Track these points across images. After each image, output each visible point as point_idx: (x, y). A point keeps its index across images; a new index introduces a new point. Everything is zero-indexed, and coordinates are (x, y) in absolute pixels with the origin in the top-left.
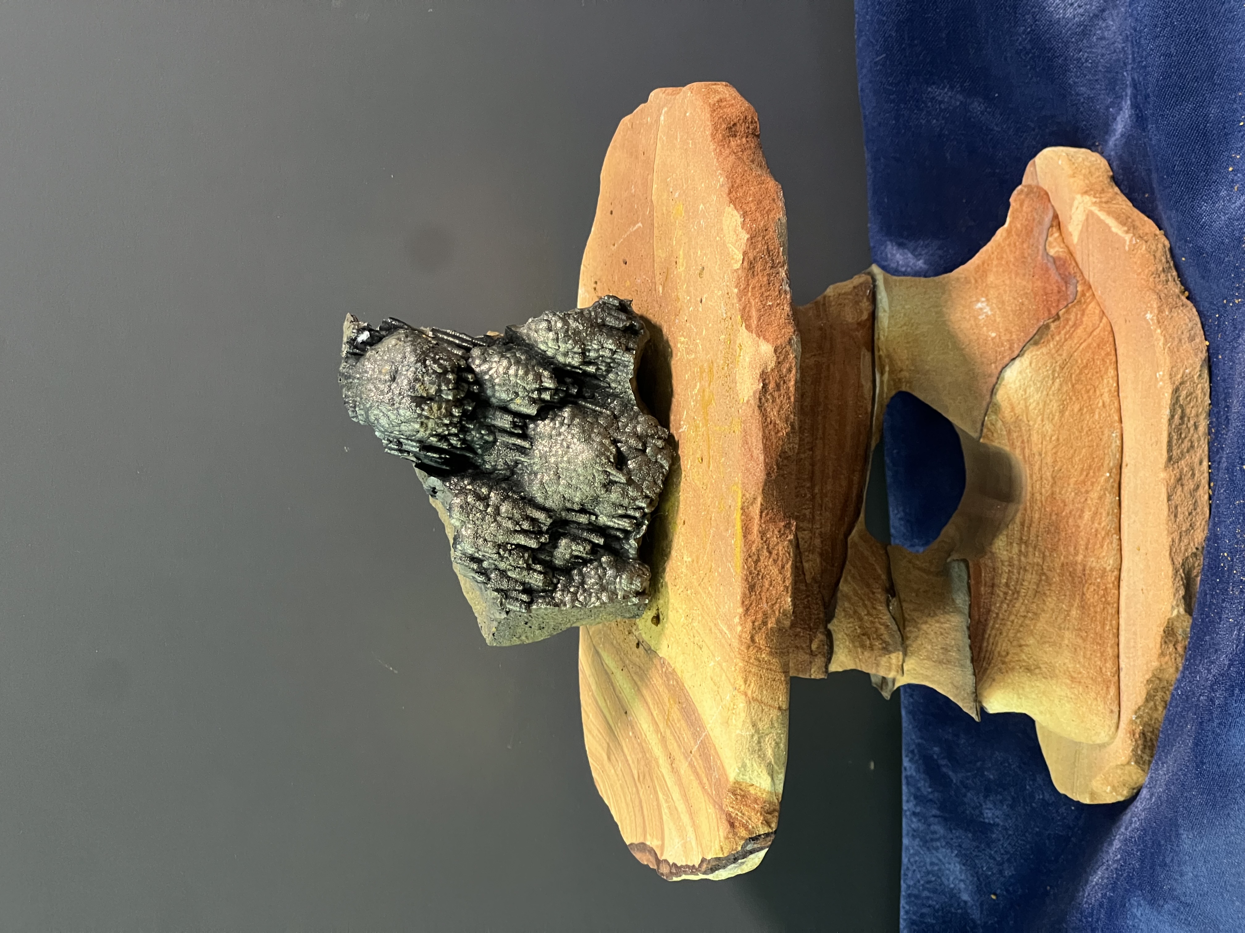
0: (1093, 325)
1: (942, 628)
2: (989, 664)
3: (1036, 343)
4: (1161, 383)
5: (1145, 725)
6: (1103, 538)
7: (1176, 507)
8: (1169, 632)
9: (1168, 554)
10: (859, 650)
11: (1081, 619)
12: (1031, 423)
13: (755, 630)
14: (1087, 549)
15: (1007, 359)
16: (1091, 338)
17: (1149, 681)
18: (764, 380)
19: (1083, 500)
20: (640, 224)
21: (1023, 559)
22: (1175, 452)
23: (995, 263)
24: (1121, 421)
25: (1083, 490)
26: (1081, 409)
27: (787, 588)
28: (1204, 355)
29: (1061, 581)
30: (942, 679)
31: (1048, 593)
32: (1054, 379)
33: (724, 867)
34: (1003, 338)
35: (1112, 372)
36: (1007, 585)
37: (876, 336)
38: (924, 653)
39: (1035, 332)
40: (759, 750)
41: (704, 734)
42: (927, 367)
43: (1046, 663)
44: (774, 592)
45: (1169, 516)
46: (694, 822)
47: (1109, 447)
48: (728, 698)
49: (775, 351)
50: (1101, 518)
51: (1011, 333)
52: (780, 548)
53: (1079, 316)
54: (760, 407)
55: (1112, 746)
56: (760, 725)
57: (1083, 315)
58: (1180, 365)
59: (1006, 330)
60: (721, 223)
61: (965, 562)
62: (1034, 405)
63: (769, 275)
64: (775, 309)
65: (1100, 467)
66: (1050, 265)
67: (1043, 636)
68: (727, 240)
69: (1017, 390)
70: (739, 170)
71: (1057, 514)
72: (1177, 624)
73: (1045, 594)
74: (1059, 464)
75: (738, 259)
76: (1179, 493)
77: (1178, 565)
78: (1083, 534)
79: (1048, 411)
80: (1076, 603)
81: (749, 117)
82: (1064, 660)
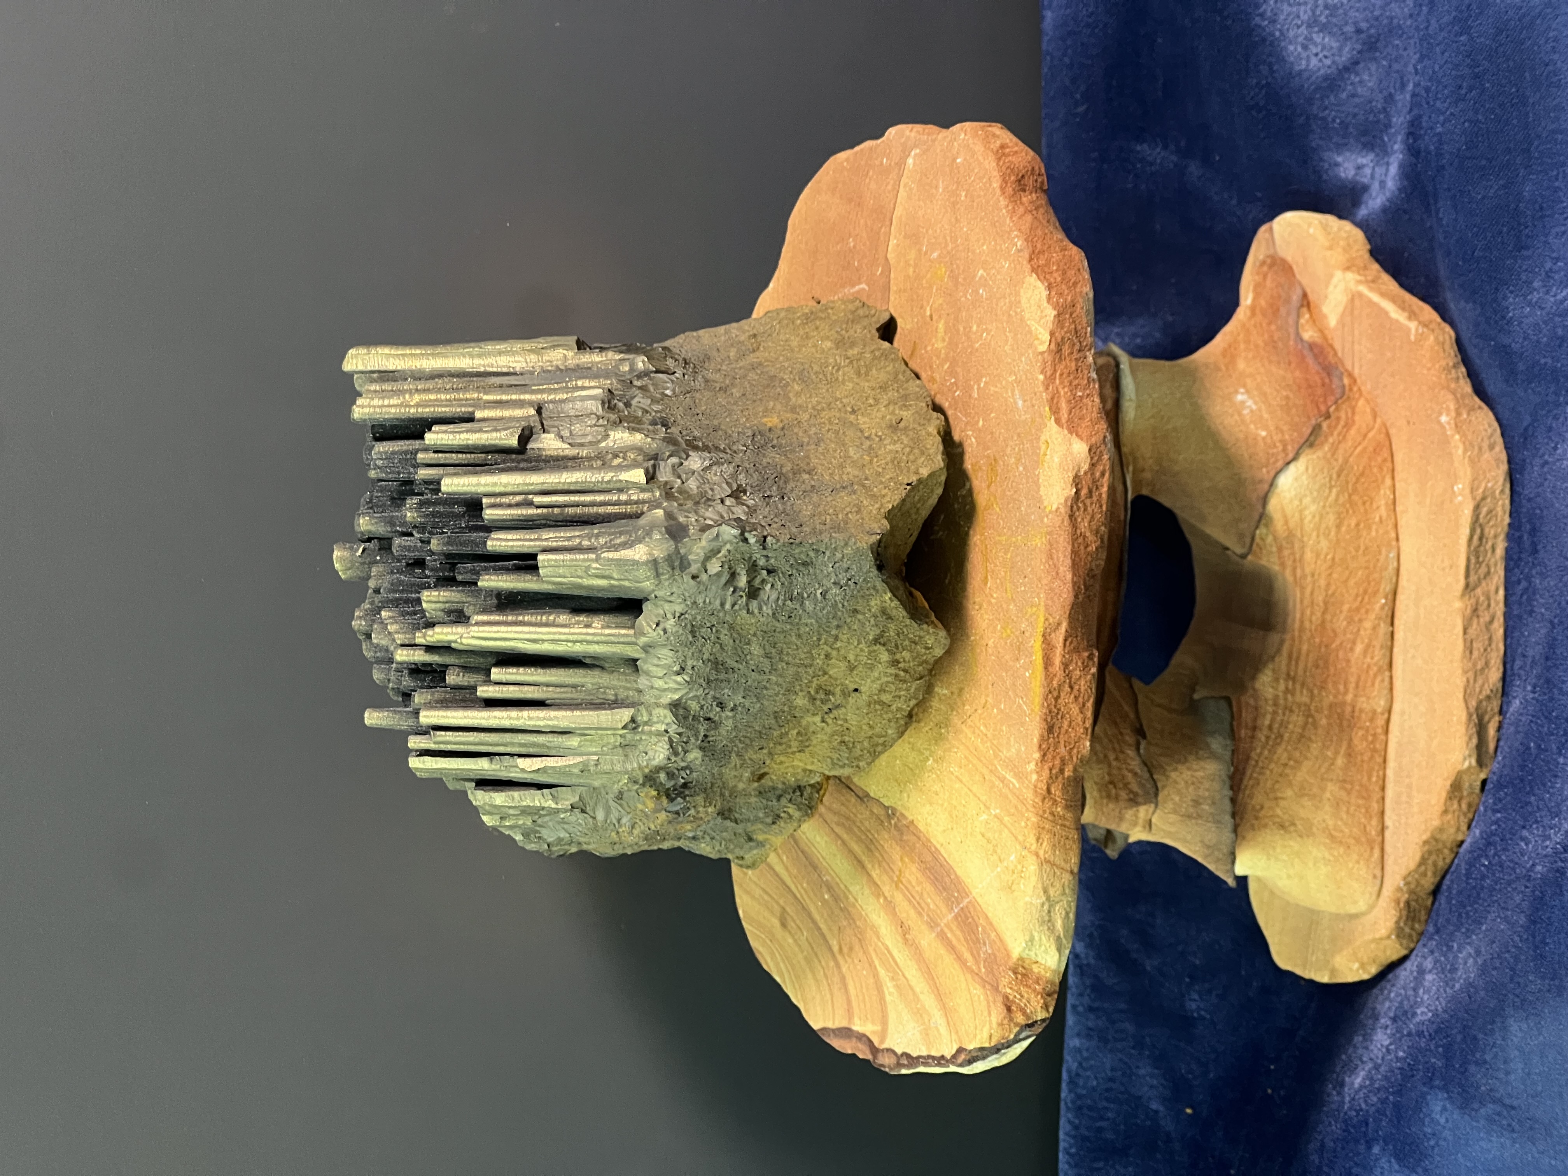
0: (1367, 426)
1: (1193, 776)
2: (1242, 819)
3: (1311, 445)
4: (1460, 498)
5: (1411, 892)
6: (1375, 676)
7: (1471, 642)
8: (1456, 787)
9: (1461, 696)
10: (1105, 801)
11: (1346, 769)
12: (1305, 539)
13: (1052, 778)
14: (1357, 686)
15: (1280, 464)
16: (1367, 441)
17: (1425, 843)
18: (1077, 485)
19: (1355, 630)
20: (863, 286)
21: (1289, 697)
22: (1473, 578)
23: (1242, 346)
24: (1397, 539)
25: (1356, 619)
26: (1358, 525)
27: (1087, 729)
28: (1504, 467)
29: (1329, 724)
30: (1189, 837)
31: (1313, 737)
32: (1331, 488)
33: (984, 1058)
34: (1275, 438)
35: (1388, 482)
36: (1270, 728)
37: (1121, 429)
38: (1170, 805)
39: (1309, 431)
40: (1049, 921)
41: (967, 900)
42: (1177, 468)
43: (1303, 819)
44: (1073, 735)
45: (1464, 652)
46: (944, 1005)
47: (1386, 569)
48: (1013, 858)
49: (1090, 450)
50: (1373, 652)
51: (1282, 432)
52: (1083, 683)
53: (1350, 415)
54: (1071, 516)
55: (1370, 917)
56: (1051, 892)
57: (1353, 413)
58: (1482, 477)
59: (1277, 428)
60: (1018, 294)
61: (1228, 700)
62: (1309, 518)
63: (1077, 360)
64: (1085, 401)
65: (1375, 593)
66: (1306, 352)
67: (1302, 788)
68: (1027, 316)
69: (1291, 501)
70: (1039, 232)
71: (1327, 646)
72: (1465, 777)
73: (1310, 739)
74: (1333, 588)
75: (1043, 340)
76: (1475, 626)
77: (1472, 710)
78: (1353, 670)
79: (1323, 526)
80: (1343, 750)
81: (1037, 168)
82: (1324, 817)
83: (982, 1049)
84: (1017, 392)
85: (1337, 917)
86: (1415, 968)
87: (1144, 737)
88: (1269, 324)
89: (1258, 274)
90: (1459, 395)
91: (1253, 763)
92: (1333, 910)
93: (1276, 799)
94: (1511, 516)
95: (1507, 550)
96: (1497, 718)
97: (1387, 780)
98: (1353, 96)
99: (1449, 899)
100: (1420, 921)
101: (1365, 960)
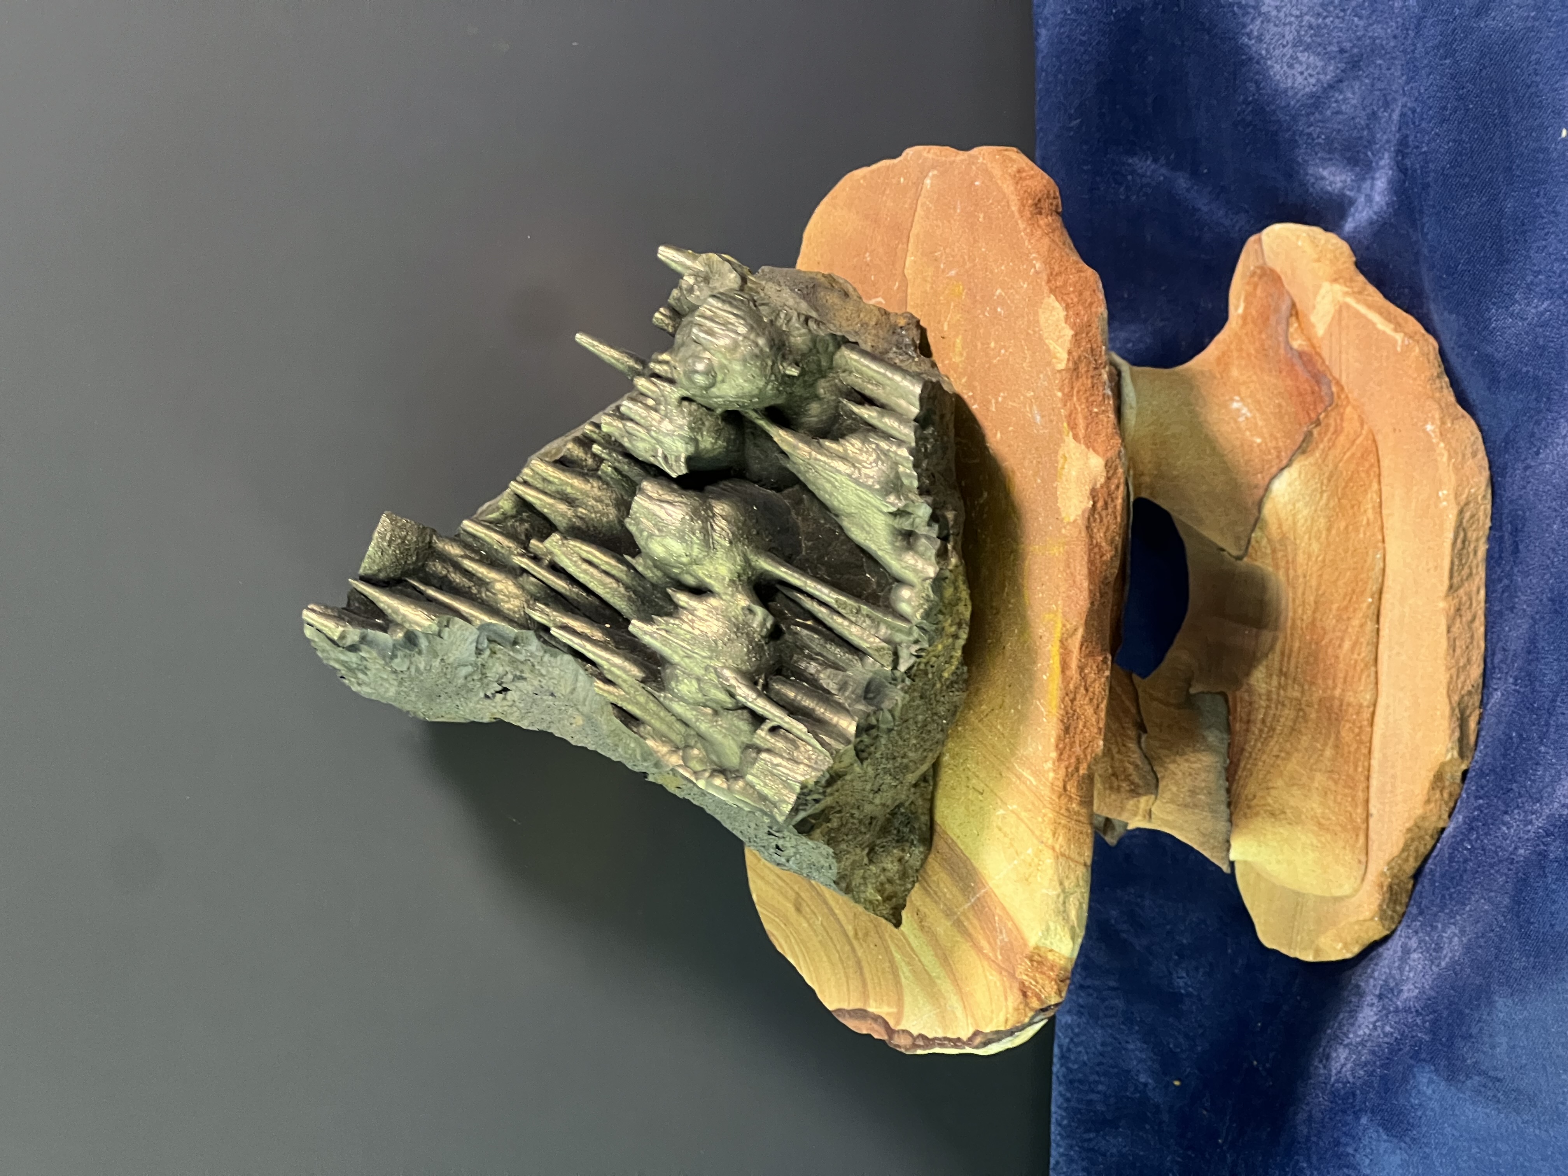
0: (1355, 432)
1: (1190, 768)
2: (1236, 808)
3: (1304, 452)
4: (1445, 503)
5: (1394, 876)
6: (1362, 671)
7: (1454, 640)
8: (1439, 777)
9: (1445, 692)
10: (1108, 792)
11: (1333, 759)
12: (1298, 541)
13: (1068, 776)
14: (1345, 682)
15: (1274, 470)
16: (1355, 447)
17: (1409, 830)
18: (1093, 498)
19: (1344, 627)
20: (880, 299)
21: (1282, 692)
22: (1456, 580)
23: (1235, 354)
24: (1383, 541)
25: (1345, 617)
26: (1346, 528)
27: (1100, 729)
28: (1486, 473)
29: (1319, 718)
30: (1185, 825)
31: (1303, 730)
32: (1322, 492)
33: (999, 1040)
34: (1269, 445)
35: (1375, 486)
36: (1263, 721)
38: (1168, 795)
39: (1301, 439)
40: (1064, 911)
41: (983, 891)
42: (1175, 473)
43: (1292, 807)
44: (1087, 735)
45: (1448, 649)
46: (960, 990)
47: (1373, 569)
48: (1030, 851)
49: (1106, 465)
50: (1360, 648)
51: (1276, 439)
52: (1097, 685)
53: (1339, 422)
54: (1088, 528)
55: (1355, 900)
56: (1066, 883)
57: (1342, 420)
58: (1465, 483)
59: (1271, 435)
60: (1036, 314)
61: (1224, 695)
62: (1302, 521)
63: (1092, 377)
64: (1101, 416)
65: (1363, 592)
66: (1296, 360)
67: (1292, 778)
68: (1046, 335)
69: (1285, 505)
70: (1056, 254)
71: (1317, 643)
72: (1447, 769)
73: (1300, 732)
74: (1323, 587)
75: (1061, 358)
76: (1458, 624)
77: (1455, 705)
78: (1341, 666)
79: (1315, 529)
80: (1331, 742)
81: (1052, 192)
82: (1314, 805)
83: (997, 1032)
84: (1035, 407)
85: (1323, 899)
86: (1399, 949)
87: (1145, 731)
88: (1260, 332)
89: (1248, 283)
90: (1443, 405)
91: (1247, 755)
92: (1319, 892)
93: (1268, 789)
94: (1492, 519)
95: (1488, 551)
96: (1477, 712)
97: (1372, 769)
98: (1338, 113)
99: (1432, 882)
100: (1401, 904)
101: (1349, 939)
